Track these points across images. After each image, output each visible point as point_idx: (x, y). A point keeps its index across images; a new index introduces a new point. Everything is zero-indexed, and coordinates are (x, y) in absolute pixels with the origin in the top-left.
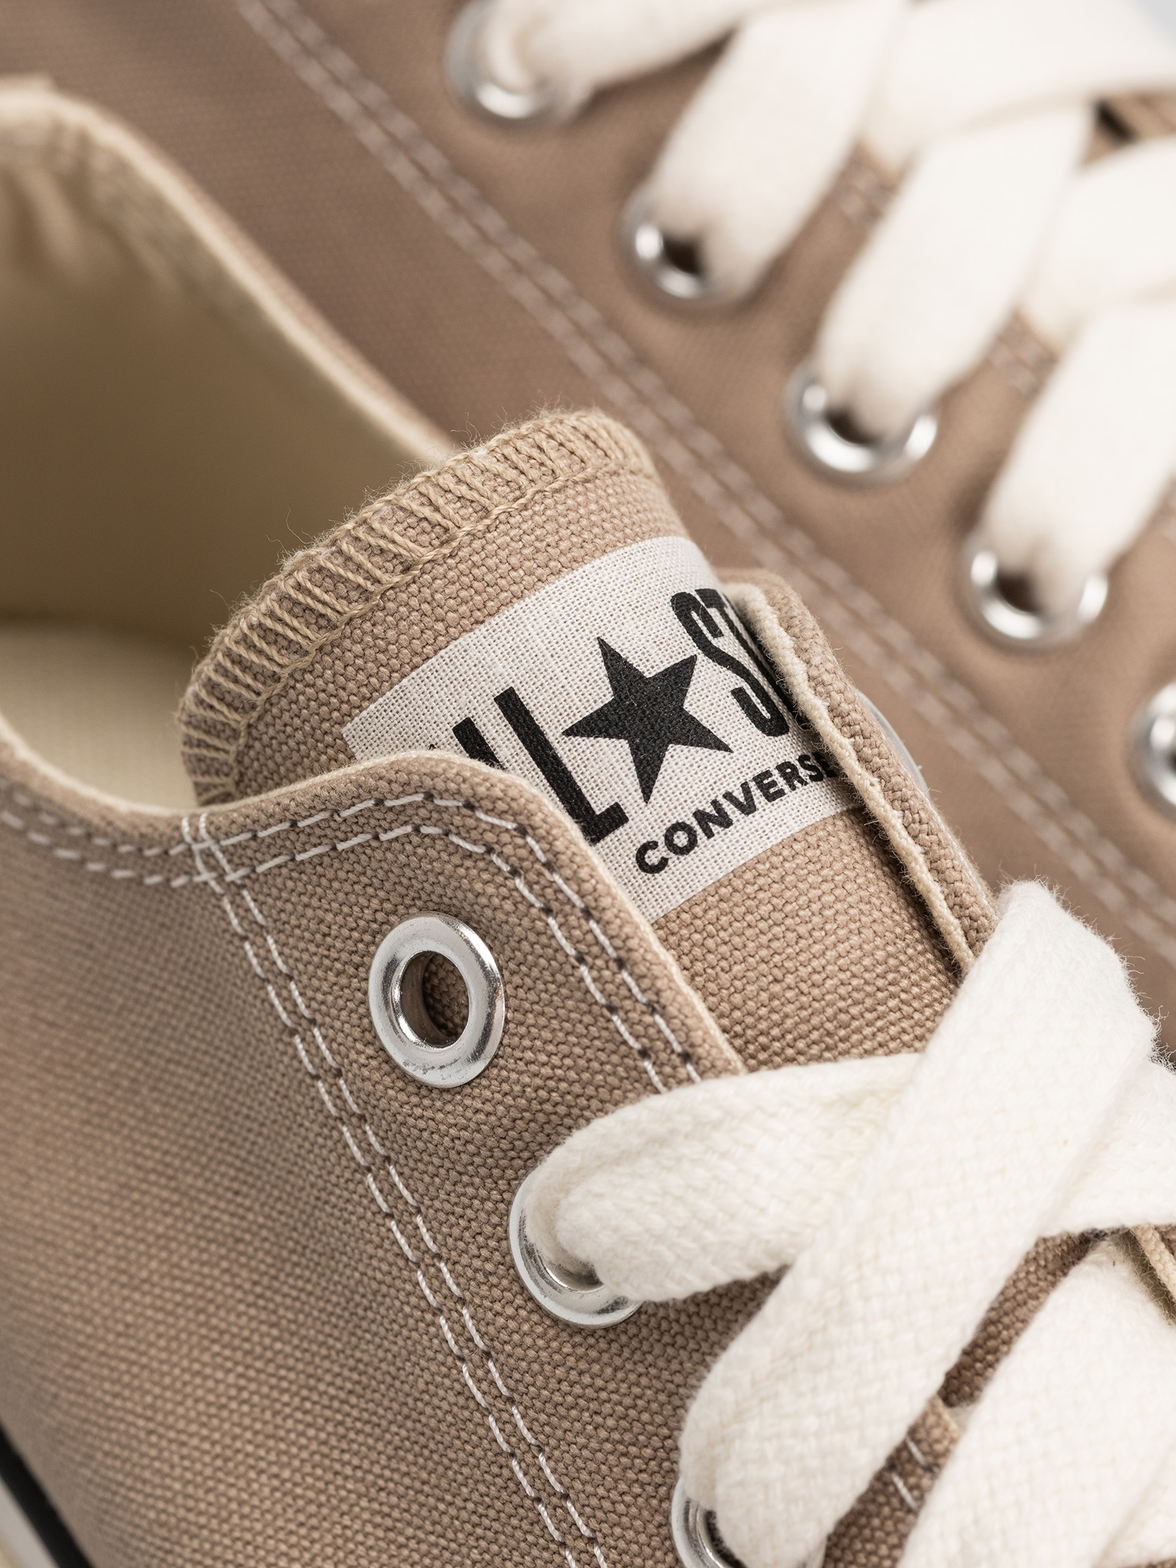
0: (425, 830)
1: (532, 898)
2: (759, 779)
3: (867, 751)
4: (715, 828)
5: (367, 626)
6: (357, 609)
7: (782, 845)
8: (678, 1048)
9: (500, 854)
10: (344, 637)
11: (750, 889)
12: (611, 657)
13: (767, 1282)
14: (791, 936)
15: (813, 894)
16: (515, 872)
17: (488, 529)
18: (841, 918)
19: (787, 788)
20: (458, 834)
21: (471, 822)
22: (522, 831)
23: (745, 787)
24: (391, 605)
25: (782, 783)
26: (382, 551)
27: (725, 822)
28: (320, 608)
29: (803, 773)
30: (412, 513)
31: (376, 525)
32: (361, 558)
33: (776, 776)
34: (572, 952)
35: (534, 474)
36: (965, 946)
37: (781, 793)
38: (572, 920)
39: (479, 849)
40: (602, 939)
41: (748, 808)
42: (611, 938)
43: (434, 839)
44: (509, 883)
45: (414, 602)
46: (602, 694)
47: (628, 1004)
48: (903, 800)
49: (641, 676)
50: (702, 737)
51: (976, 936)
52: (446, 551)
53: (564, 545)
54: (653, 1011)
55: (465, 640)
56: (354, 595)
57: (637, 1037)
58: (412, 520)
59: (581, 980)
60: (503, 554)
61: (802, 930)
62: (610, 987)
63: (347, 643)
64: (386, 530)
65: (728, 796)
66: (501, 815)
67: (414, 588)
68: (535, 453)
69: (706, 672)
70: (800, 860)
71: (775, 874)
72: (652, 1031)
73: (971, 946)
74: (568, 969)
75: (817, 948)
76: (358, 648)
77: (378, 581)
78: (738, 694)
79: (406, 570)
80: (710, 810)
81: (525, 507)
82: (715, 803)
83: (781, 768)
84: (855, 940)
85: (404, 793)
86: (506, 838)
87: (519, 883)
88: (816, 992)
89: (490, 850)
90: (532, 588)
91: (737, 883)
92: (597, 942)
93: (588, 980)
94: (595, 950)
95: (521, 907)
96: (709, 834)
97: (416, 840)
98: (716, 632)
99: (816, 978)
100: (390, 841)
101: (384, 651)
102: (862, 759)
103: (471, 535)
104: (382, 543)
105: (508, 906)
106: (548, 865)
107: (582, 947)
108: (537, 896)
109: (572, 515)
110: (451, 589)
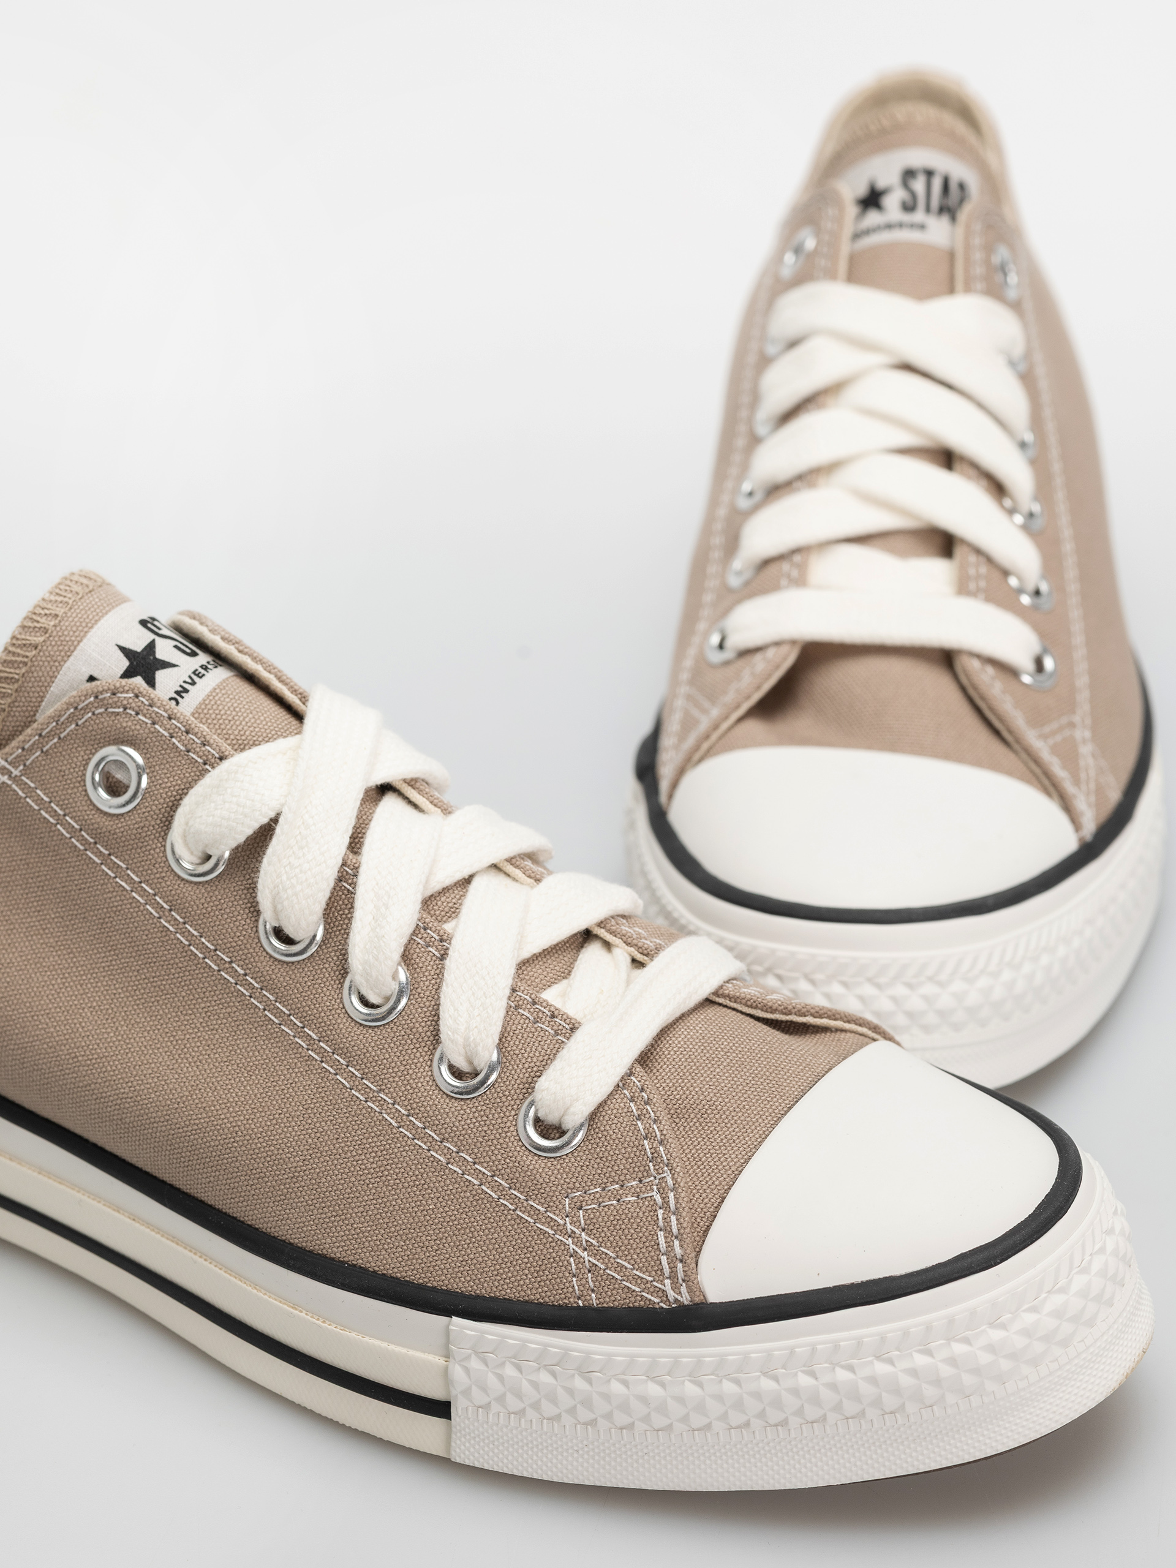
0: (97, 712)
1: (147, 720)
2: (194, 673)
3: (241, 648)
4: (183, 695)
5: (30, 675)
6: (23, 670)
7: (211, 692)
8: (217, 755)
9: (130, 708)
10: (23, 682)
11: (205, 711)
12: (123, 649)
13: (275, 820)
14: (227, 722)
15: (229, 705)
16: (137, 714)
17: (60, 622)
18: (243, 710)
19: (205, 673)
20: (112, 707)
21: (116, 699)
22: (137, 696)
23: (190, 677)
24: (36, 663)
25: (203, 671)
26: (25, 645)
27: (186, 691)
28: (11, 675)
29: (209, 666)
30: (30, 627)
31: (19, 636)
32: (18, 650)
33: (200, 670)
34: (166, 734)
35: (70, 595)
36: (301, 704)
37: (204, 675)
38: (165, 722)
39: (121, 710)
40: (179, 725)
41: (193, 683)
42: (181, 723)
43: (101, 714)
44: (137, 718)
45: (44, 659)
46: (125, 663)
47: (194, 746)
48: (260, 660)
49: (136, 652)
50: (166, 665)
51: (304, 699)
52: (47, 635)
53: (91, 617)
54: (204, 745)
55: (67, 665)
56: (21, 665)
57: (201, 757)
58: (31, 630)
59: (174, 744)
60: (69, 628)
61: (230, 718)
62: (186, 742)
63: (26, 684)
64: (23, 637)
65: (185, 682)
66: (127, 692)
67: (41, 654)
68: (67, 588)
69: (160, 643)
70: (220, 695)
71: (213, 703)
72: (206, 753)
73: (304, 704)
74: (168, 742)
75: (238, 723)
76: (30, 684)
77: (27, 657)
78: (176, 647)
79: (36, 648)
80: (180, 689)
81: (71, 608)
82: (181, 686)
83: (202, 667)
84: (251, 716)
85: (86, 699)
86: (131, 701)
87: (140, 717)
88: (243, 738)
89: (125, 709)
90: (85, 636)
91: (200, 711)
92: (176, 726)
93: (177, 743)
94: (177, 730)
95: (144, 726)
96: (182, 697)
97: (94, 717)
98: (159, 629)
99: (242, 733)
100: (83, 723)
101: (40, 681)
102: (240, 651)
103: (55, 626)
104: (24, 642)
105: (138, 727)
106: (151, 706)
107: (171, 731)
108: (149, 719)
109: (90, 606)
110: (55, 648)
